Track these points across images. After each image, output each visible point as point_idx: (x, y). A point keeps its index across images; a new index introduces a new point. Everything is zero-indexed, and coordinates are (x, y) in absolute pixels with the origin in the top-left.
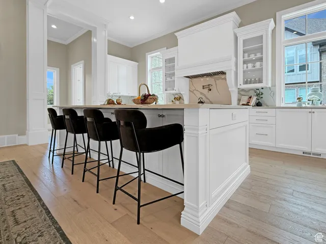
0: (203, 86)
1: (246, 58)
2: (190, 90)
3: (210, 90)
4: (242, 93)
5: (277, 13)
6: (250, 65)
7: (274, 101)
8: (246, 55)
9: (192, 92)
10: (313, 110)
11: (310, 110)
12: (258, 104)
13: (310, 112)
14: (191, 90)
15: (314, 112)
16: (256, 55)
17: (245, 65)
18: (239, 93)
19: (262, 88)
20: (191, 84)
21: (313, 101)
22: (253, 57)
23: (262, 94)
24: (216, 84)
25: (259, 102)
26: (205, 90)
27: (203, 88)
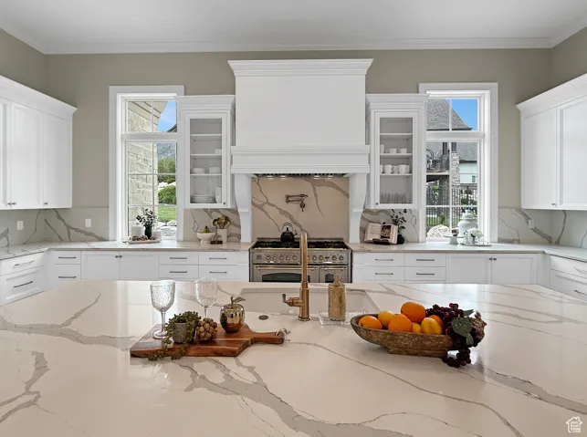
0: (288, 197)
1: (384, 154)
2: (253, 203)
3: (303, 206)
5: (420, 85)
6: (388, 168)
7: (417, 232)
9: (261, 207)
11: (490, 255)
12: (400, 241)
14: (256, 202)
16: (398, 152)
17: (382, 167)
19: (405, 211)
20: (257, 189)
22: (393, 152)
23: (404, 221)
24: (316, 195)
25: (401, 236)
26: (290, 204)
27: (288, 201)
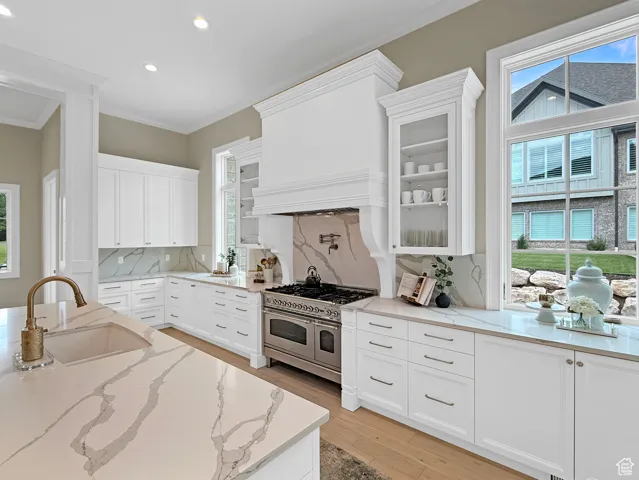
0: (322, 237)
1: (410, 175)
2: (294, 244)
3: (336, 247)
4: (405, 262)
5: (490, 54)
6: (419, 196)
7: (483, 292)
8: (409, 166)
9: (300, 248)
10: (580, 357)
11: (570, 355)
12: (441, 302)
13: (569, 362)
14: (298, 243)
15: (580, 364)
16: (432, 169)
17: (407, 194)
18: (398, 262)
19: (451, 258)
20: (298, 230)
21: (581, 314)
22: (424, 171)
23: (450, 273)
24: (348, 234)
25: (442, 294)
26: (324, 246)
27: (322, 242)
